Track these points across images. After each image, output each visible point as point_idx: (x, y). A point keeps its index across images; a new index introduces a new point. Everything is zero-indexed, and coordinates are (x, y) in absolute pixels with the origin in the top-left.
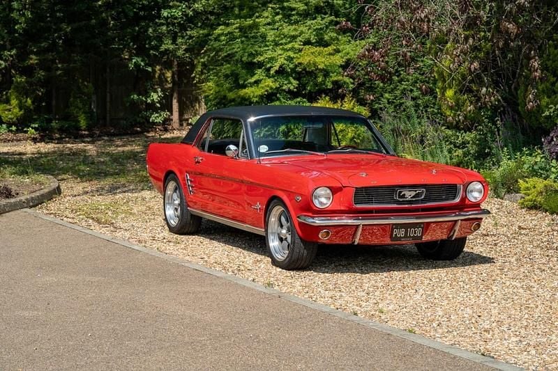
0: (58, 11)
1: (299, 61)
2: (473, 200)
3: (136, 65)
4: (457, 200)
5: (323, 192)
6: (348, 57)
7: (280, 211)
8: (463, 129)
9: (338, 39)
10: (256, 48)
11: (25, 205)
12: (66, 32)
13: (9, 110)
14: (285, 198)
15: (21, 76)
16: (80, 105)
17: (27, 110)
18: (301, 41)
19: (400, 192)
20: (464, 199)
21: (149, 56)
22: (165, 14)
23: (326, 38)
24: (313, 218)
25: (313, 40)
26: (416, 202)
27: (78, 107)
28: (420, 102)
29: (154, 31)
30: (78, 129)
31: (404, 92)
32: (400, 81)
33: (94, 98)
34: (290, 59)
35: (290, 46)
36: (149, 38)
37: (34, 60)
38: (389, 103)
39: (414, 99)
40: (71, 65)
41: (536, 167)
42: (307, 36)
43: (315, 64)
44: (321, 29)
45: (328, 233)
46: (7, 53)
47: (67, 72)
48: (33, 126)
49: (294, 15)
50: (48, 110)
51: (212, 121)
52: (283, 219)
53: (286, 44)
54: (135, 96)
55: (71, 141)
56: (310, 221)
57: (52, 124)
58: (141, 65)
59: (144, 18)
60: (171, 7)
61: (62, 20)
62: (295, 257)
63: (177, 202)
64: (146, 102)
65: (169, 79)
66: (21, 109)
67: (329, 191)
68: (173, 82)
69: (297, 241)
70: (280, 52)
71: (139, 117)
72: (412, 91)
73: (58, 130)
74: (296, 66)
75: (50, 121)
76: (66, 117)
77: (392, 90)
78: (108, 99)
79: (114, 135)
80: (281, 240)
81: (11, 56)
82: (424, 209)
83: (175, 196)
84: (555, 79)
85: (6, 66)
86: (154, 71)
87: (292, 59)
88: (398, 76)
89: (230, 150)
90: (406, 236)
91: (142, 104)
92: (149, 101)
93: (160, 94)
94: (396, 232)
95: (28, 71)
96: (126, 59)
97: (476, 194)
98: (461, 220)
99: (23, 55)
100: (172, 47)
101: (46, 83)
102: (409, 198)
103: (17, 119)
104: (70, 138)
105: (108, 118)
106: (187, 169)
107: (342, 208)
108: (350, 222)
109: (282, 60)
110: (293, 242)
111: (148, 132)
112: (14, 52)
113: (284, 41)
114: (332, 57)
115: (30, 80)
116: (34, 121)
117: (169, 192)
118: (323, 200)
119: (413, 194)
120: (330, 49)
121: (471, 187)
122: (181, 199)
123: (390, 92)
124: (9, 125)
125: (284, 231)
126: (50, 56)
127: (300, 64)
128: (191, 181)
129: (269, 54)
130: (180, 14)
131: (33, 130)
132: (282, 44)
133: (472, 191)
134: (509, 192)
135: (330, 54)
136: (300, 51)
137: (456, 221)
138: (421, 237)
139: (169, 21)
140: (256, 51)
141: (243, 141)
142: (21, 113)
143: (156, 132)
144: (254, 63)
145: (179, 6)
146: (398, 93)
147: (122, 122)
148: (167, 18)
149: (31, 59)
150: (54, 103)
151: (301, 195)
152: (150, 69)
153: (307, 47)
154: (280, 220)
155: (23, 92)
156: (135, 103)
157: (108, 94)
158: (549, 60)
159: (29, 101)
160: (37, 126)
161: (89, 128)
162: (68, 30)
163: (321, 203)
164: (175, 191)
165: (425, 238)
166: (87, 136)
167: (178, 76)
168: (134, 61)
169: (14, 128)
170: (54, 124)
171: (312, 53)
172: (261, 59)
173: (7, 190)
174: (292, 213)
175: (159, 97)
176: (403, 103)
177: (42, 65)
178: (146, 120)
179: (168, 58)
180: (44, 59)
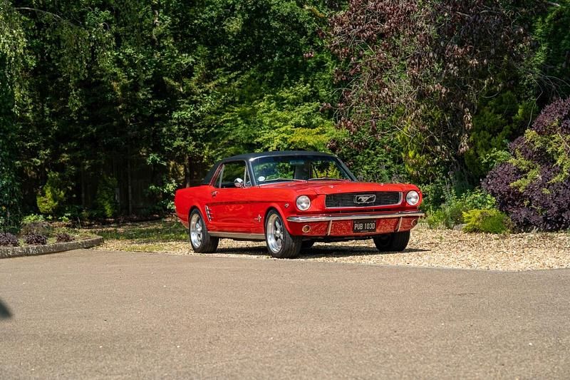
0: (84, 115)
1: (292, 140)
2: (412, 204)
3: (154, 161)
4: (400, 203)
5: (304, 199)
6: (334, 136)
7: (275, 218)
8: (423, 182)
9: (323, 123)
10: (255, 132)
11: (81, 246)
12: (93, 133)
13: (46, 202)
14: (278, 208)
15: (54, 172)
16: (106, 196)
17: (61, 202)
18: (292, 124)
19: (358, 197)
20: (405, 203)
21: (163, 152)
22: (176, 116)
23: (314, 121)
24: (298, 217)
25: (303, 122)
26: (370, 204)
27: (104, 198)
28: (392, 170)
29: (167, 130)
30: (105, 217)
31: (379, 163)
32: (376, 155)
33: (117, 190)
34: (284, 140)
35: (284, 128)
36: (163, 136)
37: (65, 157)
38: (368, 173)
39: (387, 168)
40: (97, 161)
41: (475, 201)
42: (297, 119)
43: (305, 142)
44: (309, 114)
45: (308, 228)
46: (42, 152)
47: (93, 167)
48: (67, 215)
49: (285, 104)
50: (78, 201)
51: (224, 165)
52: (277, 223)
53: (280, 127)
54: (154, 187)
55: (99, 226)
56: (295, 219)
57: (83, 213)
58: (156, 160)
59: (159, 119)
60: (181, 110)
61: (88, 123)
62: (286, 248)
63: (199, 230)
64: (163, 192)
65: (182, 172)
66: (55, 201)
67: (307, 198)
68: (186, 174)
69: (288, 236)
70: (275, 134)
71: (157, 205)
72: (385, 161)
73: (88, 218)
74: (290, 145)
75: (80, 211)
76: (95, 207)
77: (370, 162)
78: (130, 191)
79: (137, 221)
80: (276, 239)
81: (46, 155)
82: (377, 210)
83: (198, 225)
84: (491, 135)
85: (42, 164)
86: (169, 165)
87: (286, 139)
88: (374, 150)
89: (237, 182)
90: (364, 229)
91: (159, 194)
92: (165, 191)
93: (175, 184)
94: (356, 226)
95: (60, 168)
96: (144, 156)
97: (413, 200)
98: (403, 217)
99: (56, 154)
100: (183, 144)
101: (76, 177)
102: (364, 202)
103: (53, 209)
104: (99, 224)
105: (130, 208)
106: (206, 202)
107: (318, 210)
108: (324, 219)
109: (278, 140)
110: (284, 237)
111: (166, 218)
112: (48, 151)
113: (278, 125)
114: (319, 136)
115: (62, 174)
116: (67, 212)
117: (193, 223)
118: (304, 205)
119: (367, 198)
120: (317, 130)
121: (409, 195)
122: (203, 226)
123: (368, 164)
124: (46, 215)
125: (278, 232)
126: (79, 154)
127: (293, 142)
128: (209, 211)
129: (266, 136)
130: (189, 115)
131: (67, 218)
132: (277, 128)
133: (410, 198)
134: (457, 223)
135: (317, 133)
136: (293, 132)
137: (399, 218)
138: (374, 230)
139: (181, 122)
140: (255, 134)
141: (247, 176)
142: (56, 203)
143: (172, 218)
144: (254, 144)
145: (188, 108)
146: (375, 164)
147: (142, 210)
148: (178, 119)
149: (64, 157)
150: (83, 195)
151: (289, 202)
152: (165, 164)
153: (298, 129)
154: (275, 225)
155: (57, 185)
156: (153, 194)
157: (130, 187)
158: (485, 121)
159: (62, 193)
160: (69, 214)
161: (114, 216)
162: (94, 131)
163: (303, 207)
164: (198, 222)
165: (378, 231)
166: (113, 222)
167: (190, 169)
168: (151, 157)
169: (50, 217)
170: (84, 213)
171: (302, 133)
172: (259, 140)
173: (66, 236)
174: (283, 217)
175: (174, 187)
176: (379, 172)
177: (73, 161)
178: (163, 207)
179: (181, 153)
180: (74, 157)
